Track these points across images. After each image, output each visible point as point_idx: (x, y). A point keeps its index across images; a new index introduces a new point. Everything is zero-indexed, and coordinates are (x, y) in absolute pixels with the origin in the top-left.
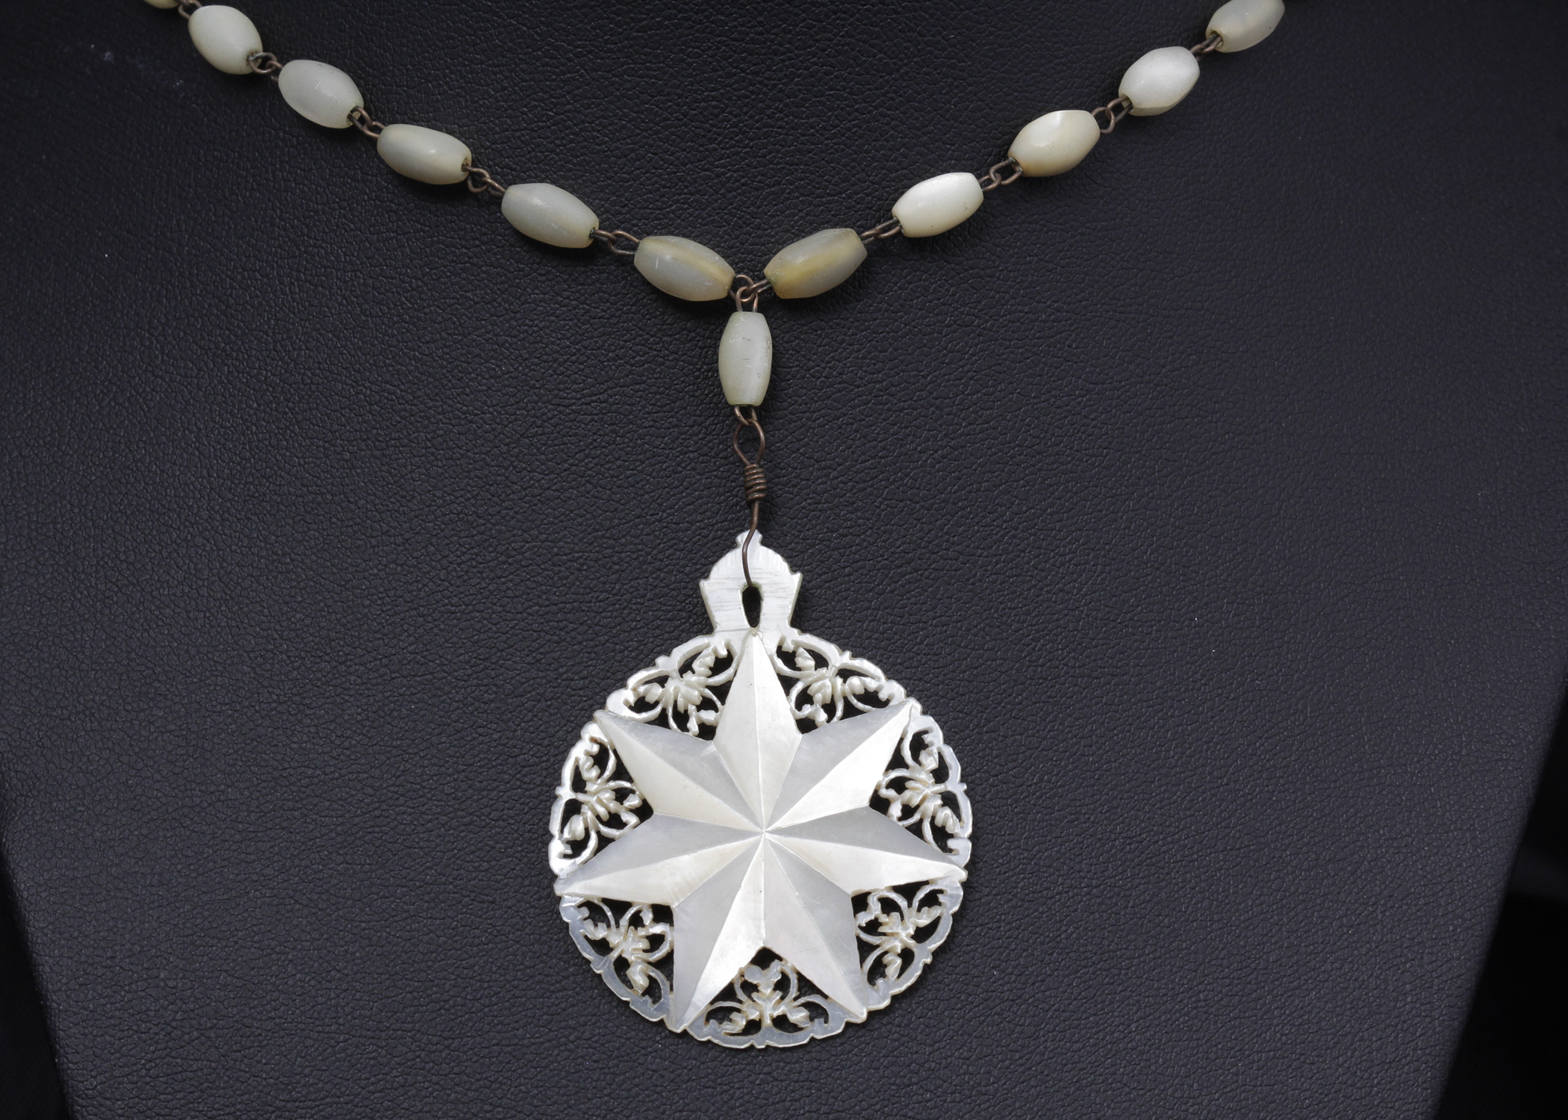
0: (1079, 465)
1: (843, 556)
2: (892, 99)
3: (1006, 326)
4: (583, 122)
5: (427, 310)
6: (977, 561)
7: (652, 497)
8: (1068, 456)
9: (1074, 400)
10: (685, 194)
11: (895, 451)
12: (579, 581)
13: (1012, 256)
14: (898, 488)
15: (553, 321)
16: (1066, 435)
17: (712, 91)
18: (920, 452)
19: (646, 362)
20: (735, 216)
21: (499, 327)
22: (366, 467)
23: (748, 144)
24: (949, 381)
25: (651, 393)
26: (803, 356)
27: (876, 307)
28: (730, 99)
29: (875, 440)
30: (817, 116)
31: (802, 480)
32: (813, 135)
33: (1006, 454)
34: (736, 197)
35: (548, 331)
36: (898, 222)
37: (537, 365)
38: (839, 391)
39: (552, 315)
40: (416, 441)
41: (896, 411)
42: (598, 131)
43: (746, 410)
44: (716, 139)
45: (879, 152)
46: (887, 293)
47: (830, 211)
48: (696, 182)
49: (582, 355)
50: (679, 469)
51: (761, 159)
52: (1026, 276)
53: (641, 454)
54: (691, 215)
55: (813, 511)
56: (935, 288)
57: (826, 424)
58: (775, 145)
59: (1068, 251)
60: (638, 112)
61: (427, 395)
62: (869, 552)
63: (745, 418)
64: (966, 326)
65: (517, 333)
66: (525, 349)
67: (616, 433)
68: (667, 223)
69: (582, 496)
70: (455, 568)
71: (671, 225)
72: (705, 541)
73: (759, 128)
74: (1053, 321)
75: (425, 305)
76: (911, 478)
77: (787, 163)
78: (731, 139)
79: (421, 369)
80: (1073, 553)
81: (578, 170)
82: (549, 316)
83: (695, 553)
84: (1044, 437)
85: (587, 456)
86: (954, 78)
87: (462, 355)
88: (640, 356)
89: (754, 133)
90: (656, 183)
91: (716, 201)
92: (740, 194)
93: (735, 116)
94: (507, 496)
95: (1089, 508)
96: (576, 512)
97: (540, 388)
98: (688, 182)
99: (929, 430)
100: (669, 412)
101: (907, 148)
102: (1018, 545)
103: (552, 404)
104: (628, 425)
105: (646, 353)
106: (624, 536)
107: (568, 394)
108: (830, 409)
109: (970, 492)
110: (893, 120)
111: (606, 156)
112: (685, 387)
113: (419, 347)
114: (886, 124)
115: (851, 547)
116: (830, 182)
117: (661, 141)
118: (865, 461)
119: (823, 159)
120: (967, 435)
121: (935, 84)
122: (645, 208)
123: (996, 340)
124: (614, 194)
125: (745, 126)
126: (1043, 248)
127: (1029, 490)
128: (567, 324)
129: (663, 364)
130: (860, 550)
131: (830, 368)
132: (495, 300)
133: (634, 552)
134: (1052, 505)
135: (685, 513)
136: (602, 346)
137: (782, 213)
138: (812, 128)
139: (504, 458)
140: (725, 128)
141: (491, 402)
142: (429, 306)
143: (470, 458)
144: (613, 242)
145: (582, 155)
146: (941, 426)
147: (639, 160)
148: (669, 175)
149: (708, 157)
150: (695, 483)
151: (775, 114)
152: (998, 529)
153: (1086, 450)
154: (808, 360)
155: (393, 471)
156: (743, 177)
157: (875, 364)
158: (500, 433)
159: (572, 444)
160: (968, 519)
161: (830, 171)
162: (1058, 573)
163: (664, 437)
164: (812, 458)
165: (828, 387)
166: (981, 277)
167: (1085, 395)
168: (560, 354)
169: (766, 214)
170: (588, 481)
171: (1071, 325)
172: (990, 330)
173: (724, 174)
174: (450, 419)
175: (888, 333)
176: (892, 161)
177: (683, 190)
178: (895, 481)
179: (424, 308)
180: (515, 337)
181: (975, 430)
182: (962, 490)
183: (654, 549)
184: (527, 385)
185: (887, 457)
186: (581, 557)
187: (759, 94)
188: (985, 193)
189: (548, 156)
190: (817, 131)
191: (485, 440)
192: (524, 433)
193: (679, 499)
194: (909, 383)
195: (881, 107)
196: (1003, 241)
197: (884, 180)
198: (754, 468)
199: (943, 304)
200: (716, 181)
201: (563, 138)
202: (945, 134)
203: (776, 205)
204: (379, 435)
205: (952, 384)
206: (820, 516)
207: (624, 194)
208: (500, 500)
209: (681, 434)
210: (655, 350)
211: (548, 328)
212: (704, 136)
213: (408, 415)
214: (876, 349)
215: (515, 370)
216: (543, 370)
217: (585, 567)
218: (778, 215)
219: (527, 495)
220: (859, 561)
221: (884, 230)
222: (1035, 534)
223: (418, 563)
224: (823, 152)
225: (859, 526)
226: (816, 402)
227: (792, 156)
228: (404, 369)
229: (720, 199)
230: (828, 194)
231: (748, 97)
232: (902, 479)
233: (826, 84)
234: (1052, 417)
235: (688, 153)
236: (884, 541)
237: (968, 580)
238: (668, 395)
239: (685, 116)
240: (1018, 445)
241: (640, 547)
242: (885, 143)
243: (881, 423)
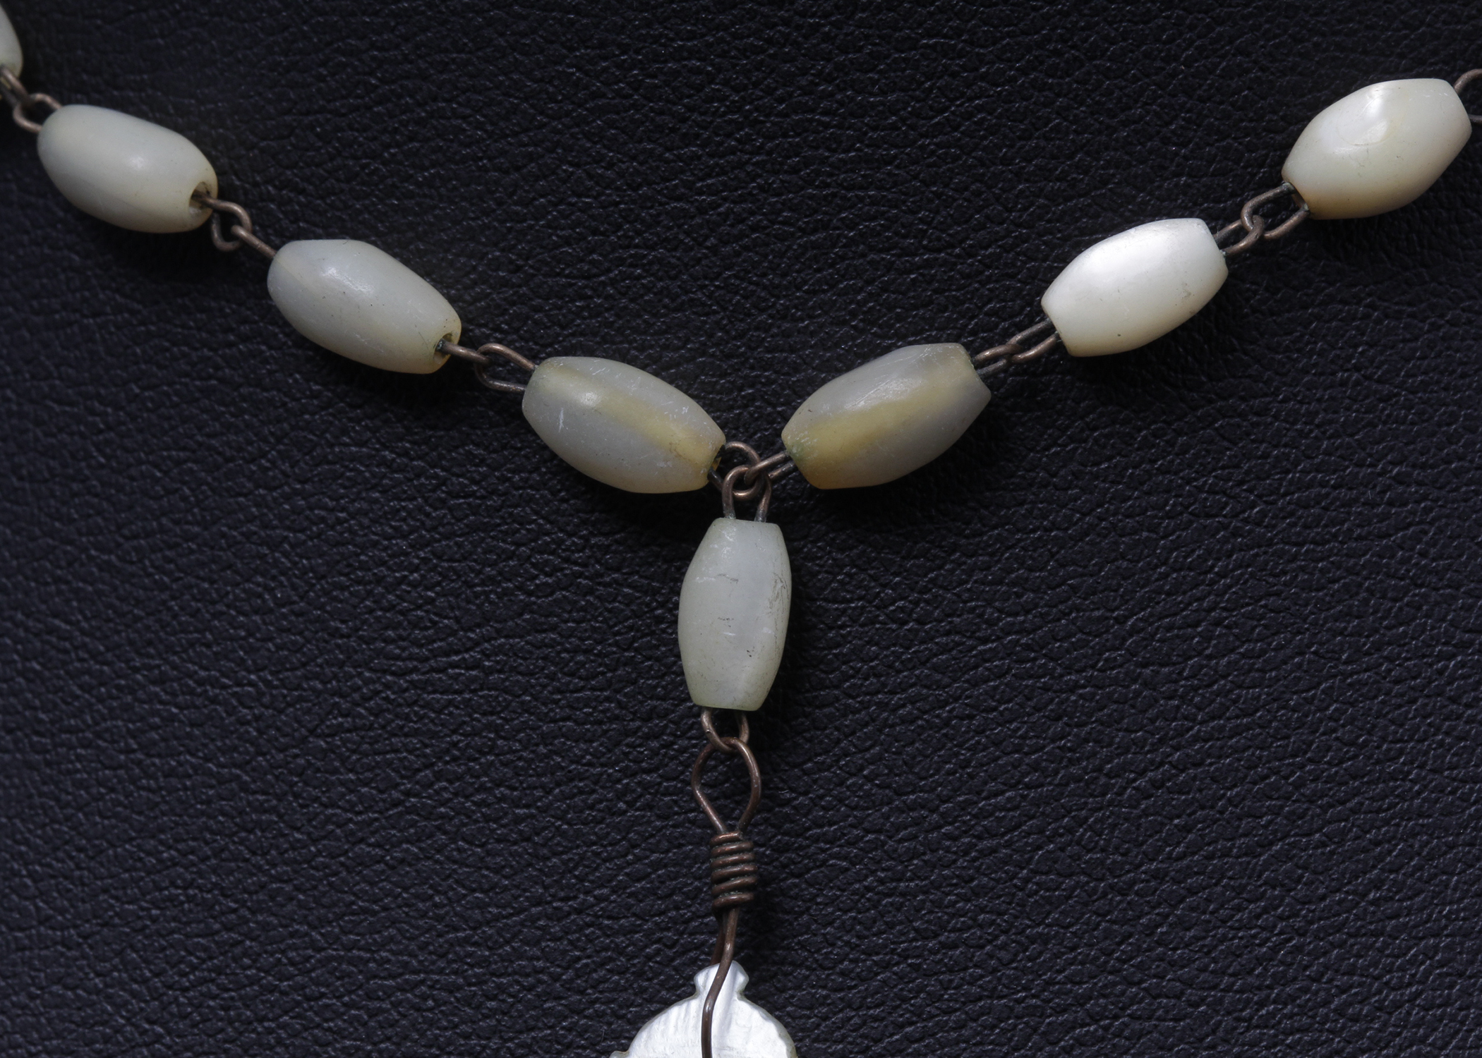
0: (1437, 801)
1: (947, 989)
2: (1057, 53)
3: (1292, 514)
4: (435, 99)
5: (133, 472)
6: (1221, 1001)
7: (565, 863)
8: (1414, 782)
9: (1431, 665)
10: (637, 246)
11: (1057, 773)
12: (417, 1031)
13: (1306, 371)
14: (1062, 849)
15: (376, 501)
16: (1411, 739)
17: (689, 39)
18: (1108, 776)
19: (558, 586)
20: (736, 293)
21: (270, 509)
22: (14, 786)
23: (762, 146)
24: (1170, 628)
25: (567, 651)
26: (873, 578)
27: (1023, 477)
28: (724, 55)
29: (1017, 752)
30: (902, 90)
31: (867, 832)
32: (894, 127)
33: (1286, 778)
34: (738, 254)
35: (366, 521)
36: (1051, 329)
37: (343, 588)
38: (945, 649)
39: (374, 487)
40: (107, 736)
41: (1062, 691)
42: (464, 118)
43: (727, 720)
44: (697, 136)
45: (1030, 161)
46: (1047, 448)
47: (929, 283)
48: (658, 223)
49: (431, 570)
50: (621, 805)
51: (787, 177)
52: (1336, 412)
53: (544, 775)
54: (648, 289)
55: (889, 895)
56: (1145, 437)
57: (918, 718)
58: (817, 148)
59: (1423, 358)
60: (541, 80)
61: (131, 643)
62: (999, 979)
63: (720, 734)
64: (1208, 516)
65: (306, 524)
66: (321, 556)
67: (497, 732)
68: (601, 305)
69: (428, 858)
70: (176, 999)
71: (607, 310)
72: (670, 953)
73: (784, 115)
74: (1391, 503)
75: (131, 460)
76: (1090, 828)
77: (840, 185)
78: (729, 135)
79: (121, 591)
80: (1419, 983)
81: (425, 196)
82: (367, 490)
83: (649, 980)
84: (1365, 743)
85: (439, 776)
86: (1184, 9)
87: (202, 565)
88: (547, 575)
89: (774, 124)
90: (579, 223)
91: (699, 261)
92: (746, 248)
93: (736, 90)
94: (282, 854)
95: (1455, 889)
96: (413, 891)
97: (348, 636)
98: (643, 221)
99: (1128, 731)
100: (602, 690)
101: (1088, 154)
102: (1306, 968)
103: (371, 670)
104: (521, 715)
105: (557, 569)
106: (508, 942)
107: (403, 649)
108: (925, 687)
109: (1210, 857)
110: (1058, 95)
111: (479, 169)
112: (634, 639)
113: (119, 545)
114: (1045, 105)
115: (966, 969)
116: (929, 224)
117: (589, 140)
118: (996, 795)
119: (915, 177)
120: (1206, 741)
121: (1145, 23)
122: (558, 275)
123: (1270, 544)
124: (496, 245)
125: (757, 109)
126: (1371, 352)
127: (1332, 853)
128: (404, 508)
129: (590, 591)
130: (982, 977)
131: (927, 602)
132: (264, 455)
133: (528, 975)
134: (1377, 885)
135: (631, 895)
136: (471, 554)
137: (832, 287)
138: (894, 114)
139: (277, 777)
140: (714, 114)
141: (254, 661)
142: (140, 462)
143: (210, 774)
144: (484, 367)
145: (433, 166)
146: (1152, 721)
147: (545, 177)
148: (604, 208)
149: (683, 172)
150: (652, 836)
151: (818, 85)
152: (1264, 935)
153: (1451, 768)
154: (884, 586)
155: (63, 796)
156: (752, 213)
157: (1018, 596)
158: (269, 727)
159: (410, 752)
160: (1204, 913)
161: (930, 201)
162: (1385, 1024)
163: (591, 741)
164: (888, 787)
165: (922, 642)
166: (1240, 415)
167: (1454, 656)
168: (389, 568)
169: (799, 288)
170: (439, 828)
171: (1427, 510)
172: (1259, 524)
173: (714, 206)
174: (174, 694)
175: (1049, 530)
176: (1058, 179)
177: (632, 238)
178: (1055, 834)
179: (129, 466)
180: (302, 531)
181: (1222, 728)
182: (1194, 854)
183: (567, 968)
184: (323, 630)
185: (1042, 785)
186: (422, 982)
187: (784, 46)
188: (1230, 260)
189: (367, 166)
190: (903, 120)
191: (239, 738)
192: (315, 729)
193: (620, 868)
194: (1089, 634)
195: (1034, 69)
196: (1287, 341)
197: (1040, 218)
198: (732, 841)
199: (1163, 471)
200: (698, 220)
201: (396, 130)
202: (1168, 124)
203: (819, 270)
204: (40, 721)
205: (1177, 636)
206: (902, 905)
207: (514, 246)
208: (268, 863)
209: (627, 734)
210: (576, 563)
211: (366, 514)
212: (673, 130)
213: (94, 682)
214: (1022, 565)
215: (302, 598)
216: (355, 601)
217: (430, 1003)
218: (824, 292)
219: (319, 853)
220: (980, 999)
221: (1027, 344)
222: (1341, 945)
223: (107, 986)
224: (915, 162)
225: (981, 926)
226: (899, 672)
227: (853, 171)
228: (90, 589)
229: (706, 257)
230: (925, 247)
231: (763, 51)
232: (1070, 831)
233: (920, 25)
234: (1383, 702)
235: (641, 164)
236: (1030, 959)
237: (1201, 1040)
238: (599, 655)
239: (636, 90)
240: (1311, 760)
241: (540, 964)
242: (1042, 143)
243: (1029, 715)
